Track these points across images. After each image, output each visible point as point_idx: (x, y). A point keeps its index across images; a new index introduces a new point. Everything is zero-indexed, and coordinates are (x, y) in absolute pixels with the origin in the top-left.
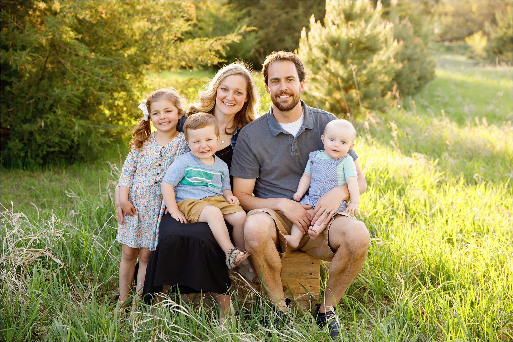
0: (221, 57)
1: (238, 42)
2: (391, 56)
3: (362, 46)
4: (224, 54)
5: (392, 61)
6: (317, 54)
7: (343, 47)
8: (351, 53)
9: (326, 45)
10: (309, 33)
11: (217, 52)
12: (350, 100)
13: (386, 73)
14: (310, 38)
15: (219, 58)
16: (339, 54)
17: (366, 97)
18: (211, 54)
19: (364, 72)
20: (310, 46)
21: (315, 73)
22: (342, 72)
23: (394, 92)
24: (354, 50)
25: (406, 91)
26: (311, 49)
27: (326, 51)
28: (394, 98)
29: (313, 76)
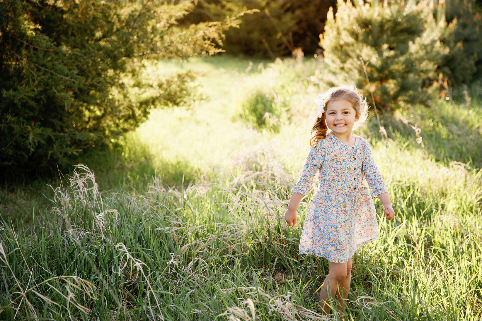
0: (217, 46)
1: (238, 27)
2: (437, 38)
3: (399, 28)
4: (220, 43)
5: (438, 44)
6: (346, 38)
7: (376, 30)
8: (385, 37)
9: (356, 28)
10: (337, 14)
11: (213, 41)
12: (385, 92)
13: (430, 60)
14: (338, 19)
15: (216, 47)
16: (370, 38)
17: (403, 89)
18: (206, 44)
19: (402, 59)
20: (338, 29)
21: (344, 62)
22: (375, 60)
23: (440, 82)
24: (389, 32)
25: (461, 78)
26: (339, 33)
27: (354, 35)
28: (442, 88)
29: (341, 65)
